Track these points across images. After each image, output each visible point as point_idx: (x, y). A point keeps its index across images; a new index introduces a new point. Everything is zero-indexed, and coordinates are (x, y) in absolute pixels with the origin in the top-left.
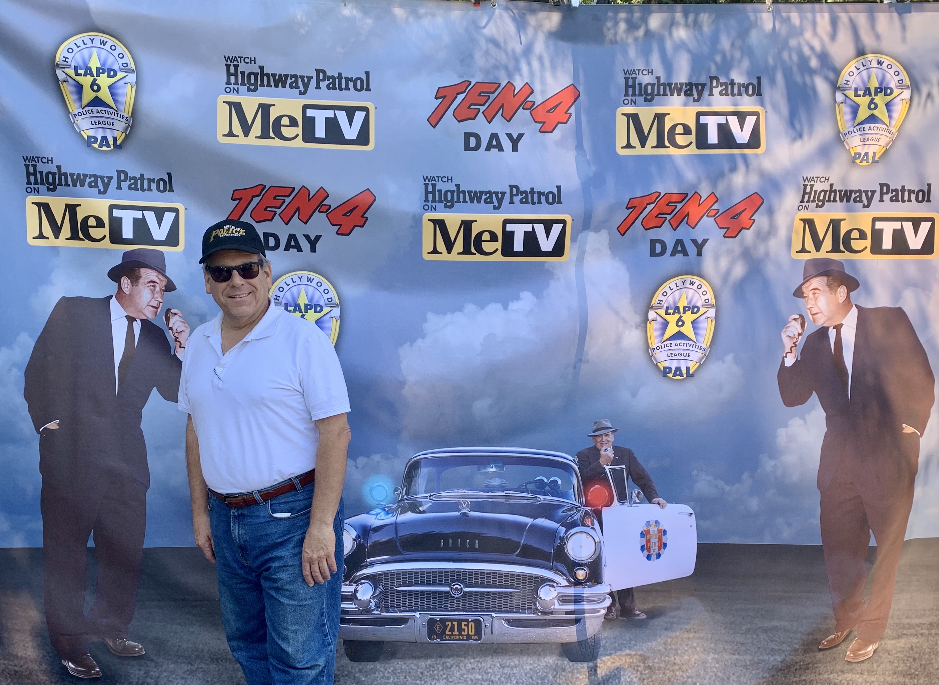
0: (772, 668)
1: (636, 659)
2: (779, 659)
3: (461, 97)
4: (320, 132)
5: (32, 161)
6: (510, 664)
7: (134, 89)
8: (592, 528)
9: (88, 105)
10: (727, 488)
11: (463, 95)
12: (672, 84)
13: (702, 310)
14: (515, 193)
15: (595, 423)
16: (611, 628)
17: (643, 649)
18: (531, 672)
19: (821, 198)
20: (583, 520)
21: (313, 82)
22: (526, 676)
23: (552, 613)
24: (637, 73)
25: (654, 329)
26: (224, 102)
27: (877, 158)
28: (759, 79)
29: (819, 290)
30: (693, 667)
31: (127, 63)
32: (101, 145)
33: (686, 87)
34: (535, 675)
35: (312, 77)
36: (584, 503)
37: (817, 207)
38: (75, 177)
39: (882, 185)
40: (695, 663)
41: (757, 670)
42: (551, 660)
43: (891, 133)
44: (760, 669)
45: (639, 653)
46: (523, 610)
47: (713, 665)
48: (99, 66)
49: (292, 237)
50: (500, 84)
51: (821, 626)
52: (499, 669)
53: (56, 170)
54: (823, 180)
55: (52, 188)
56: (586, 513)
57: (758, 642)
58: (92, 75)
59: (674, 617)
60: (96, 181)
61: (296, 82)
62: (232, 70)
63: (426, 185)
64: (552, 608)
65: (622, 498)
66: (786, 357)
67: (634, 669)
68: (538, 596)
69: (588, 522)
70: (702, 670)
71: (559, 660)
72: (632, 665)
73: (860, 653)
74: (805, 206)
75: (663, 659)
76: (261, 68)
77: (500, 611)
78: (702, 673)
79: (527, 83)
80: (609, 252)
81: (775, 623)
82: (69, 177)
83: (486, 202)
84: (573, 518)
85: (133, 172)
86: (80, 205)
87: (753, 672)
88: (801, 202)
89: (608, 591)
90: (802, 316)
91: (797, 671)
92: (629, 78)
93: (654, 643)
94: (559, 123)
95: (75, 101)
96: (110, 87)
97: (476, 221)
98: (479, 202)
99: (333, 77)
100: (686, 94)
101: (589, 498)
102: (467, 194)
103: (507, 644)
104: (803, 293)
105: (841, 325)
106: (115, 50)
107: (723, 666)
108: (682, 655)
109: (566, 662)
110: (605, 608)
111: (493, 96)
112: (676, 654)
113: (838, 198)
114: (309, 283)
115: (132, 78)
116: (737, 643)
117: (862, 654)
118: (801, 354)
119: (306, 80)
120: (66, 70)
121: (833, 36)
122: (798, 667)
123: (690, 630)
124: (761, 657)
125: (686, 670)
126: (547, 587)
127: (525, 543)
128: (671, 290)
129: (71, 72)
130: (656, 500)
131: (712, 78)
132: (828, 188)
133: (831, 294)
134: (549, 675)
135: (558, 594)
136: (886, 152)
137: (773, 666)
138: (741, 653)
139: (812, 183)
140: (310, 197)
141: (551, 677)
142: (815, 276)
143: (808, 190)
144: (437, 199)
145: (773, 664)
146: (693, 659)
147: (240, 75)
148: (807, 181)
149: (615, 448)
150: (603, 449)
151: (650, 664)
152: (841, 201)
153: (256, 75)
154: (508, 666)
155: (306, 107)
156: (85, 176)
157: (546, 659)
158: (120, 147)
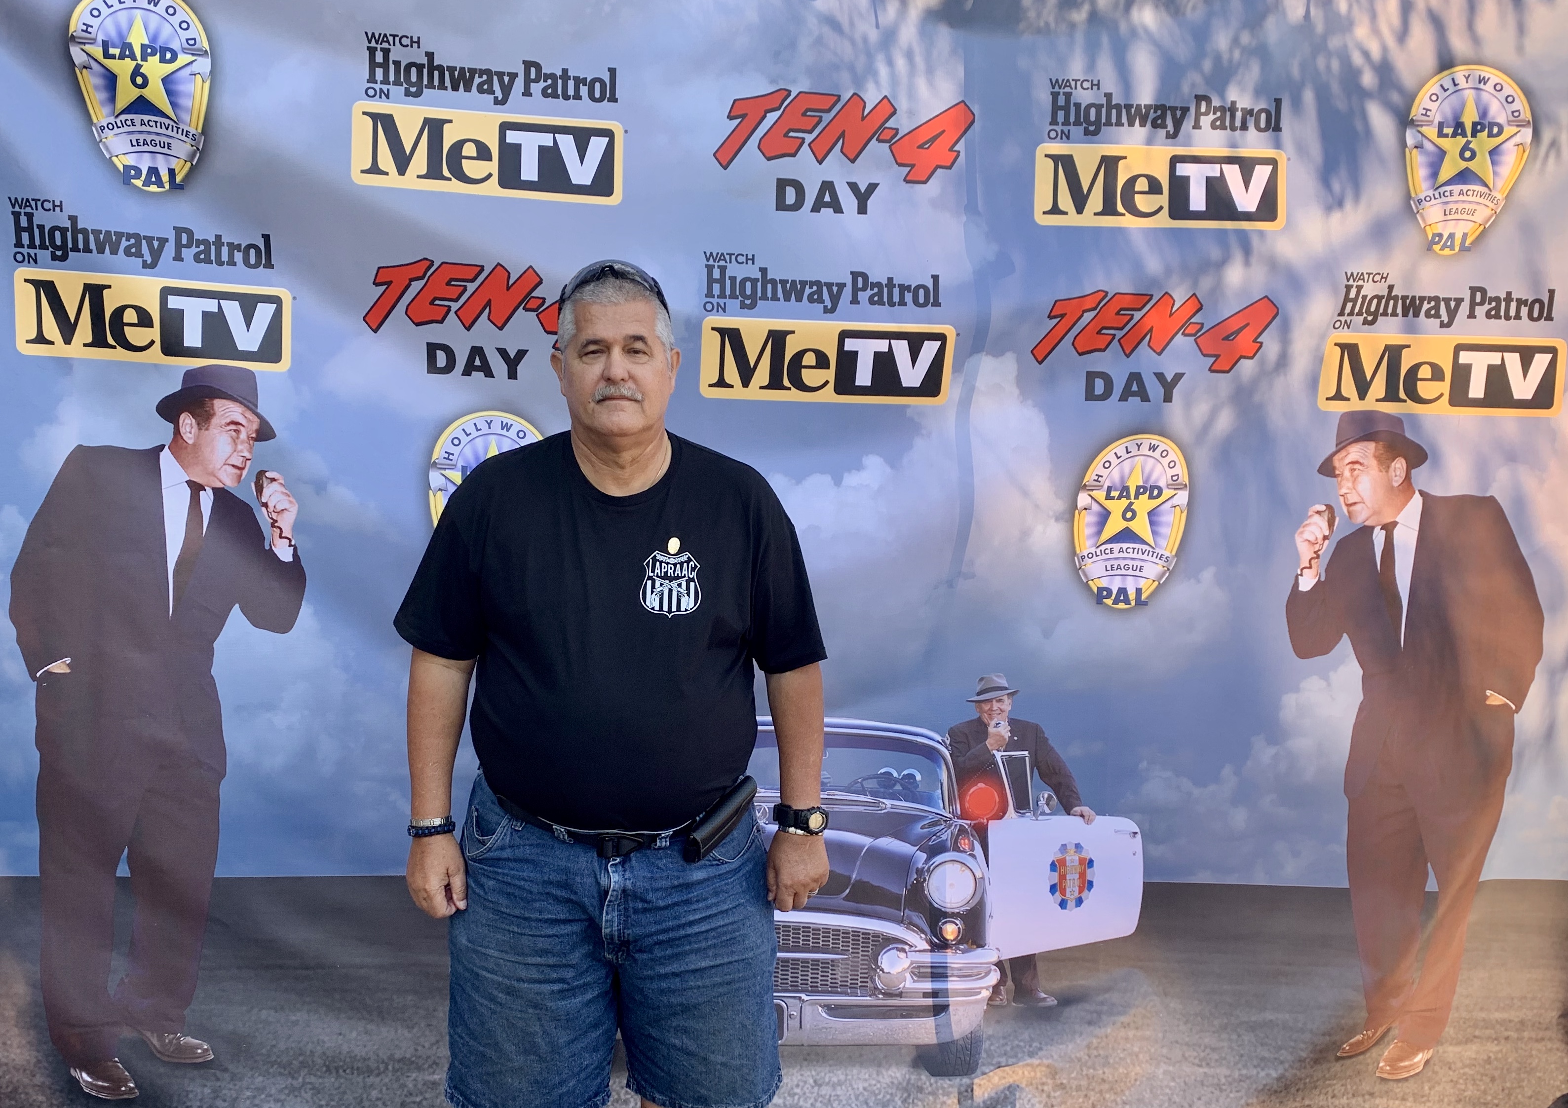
0: (1263, 1090)
1: (1041, 1072)
2: (1274, 1074)
3: (772, 117)
4: (530, 170)
5: (26, 206)
6: (830, 1080)
7: (207, 85)
8: (970, 855)
9: (123, 112)
10: (1196, 792)
11: (777, 114)
12: (1132, 106)
13: (1167, 493)
14: (860, 285)
15: (981, 679)
16: (998, 1022)
17: (1052, 1056)
18: (866, 1093)
19: (1373, 309)
20: (956, 842)
21: (519, 83)
22: (857, 1099)
23: (900, 995)
24: (1073, 86)
25: (1085, 523)
26: (364, 113)
27: (1468, 243)
28: (1278, 102)
29: (1361, 464)
30: (1132, 1086)
31: (195, 39)
32: (147, 183)
33: (1155, 112)
34: (873, 1098)
35: (516, 75)
36: (959, 813)
37: (1364, 324)
38: (102, 237)
39: (1473, 290)
40: (1136, 1080)
41: (1238, 1091)
42: (897, 1073)
43: (1495, 202)
44: (1243, 1091)
45: (1046, 1062)
46: (852, 988)
47: (1166, 1083)
48: (146, 42)
49: (477, 351)
50: (839, 97)
51: (1343, 1022)
52: (813, 1087)
53: (68, 224)
54: (1378, 278)
56: (962, 830)
57: (1239, 1046)
58: (134, 58)
59: (1102, 1003)
60: (138, 245)
61: (490, 82)
62: (379, 58)
63: (710, 268)
64: (901, 986)
65: (1022, 805)
66: (1301, 575)
67: (1037, 1088)
68: (879, 967)
69: (964, 844)
70: (1148, 1091)
71: (912, 1073)
72: (1034, 1082)
73: (1402, 1064)
74: (1346, 322)
75: (1084, 1073)
76: (430, 56)
77: (814, 991)
78: (1147, 1096)
79: (886, 97)
80: (1016, 392)
81: (1269, 1016)
82: (91, 237)
83: (811, 300)
84: (939, 837)
85: (204, 231)
86: (109, 287)
87: (1232, 1095)
88: (1339, 315)
89: (995, 959)
90: (1329, 508)
91: (1300, 1092)
92: (1059, 93)
93: (1070, 1046)
94: (938, 167)
95: (102, 104)
96: (166, 81)
97: (793, 332)
98: (799, 299)
99: (553, 76)
100: (1155, 125)
101: (967, 805)
102: (779, 286)
103: (826, 1046)
104: (1334, 468)
105: (1395, 524)
106: (174, 14)
107: (1182, 1084)
108: (1117, 1066)
109: (924, 1076)
110: (989, 986)
111: (827, 118)
112: (1106, 1064)
113: (1399, 310)
114: (504, 432)
115: (204, 65)
116: (1206, 1047)
117: (1405, 1067)
118: (1326, 570)
119: (506, 79)
120: (87, 47)
121: (1403, 35)
122: (1302, 1086)
123: (1128, 1024)
124: (1244, 1072)
125: (1122, 1091)
126: (894, 951)
127: (858, 878)
128: (1118, 458)
129: (97, 51)
130: (1077, 809)
131: (1199, 98)
132: (1385, 293)
133: (1381, 471)
134: (897, 1099)
135: (912, 963)
136: (1483, 235)
137: (1265, 1085)
138: (1212, 1064)
139: (1361, 283)
140: (511, 283)
141: (899, 1103)
142: (1357, 441)
143: (1352, 295)
144: (728, 292)
145: (1264, 1082)
146: (1133, 1073)
147: (392, 67)
148: (1351, 279)
149: (1012, 722)
150: (993, 723)
151: (1065, 1081)
152: (1405, 315)
153: (420, 67)
154: (828, 1084)
155: (505, 127)
156: (119, 235)
157: (890, 1072)
158: (181, 187)
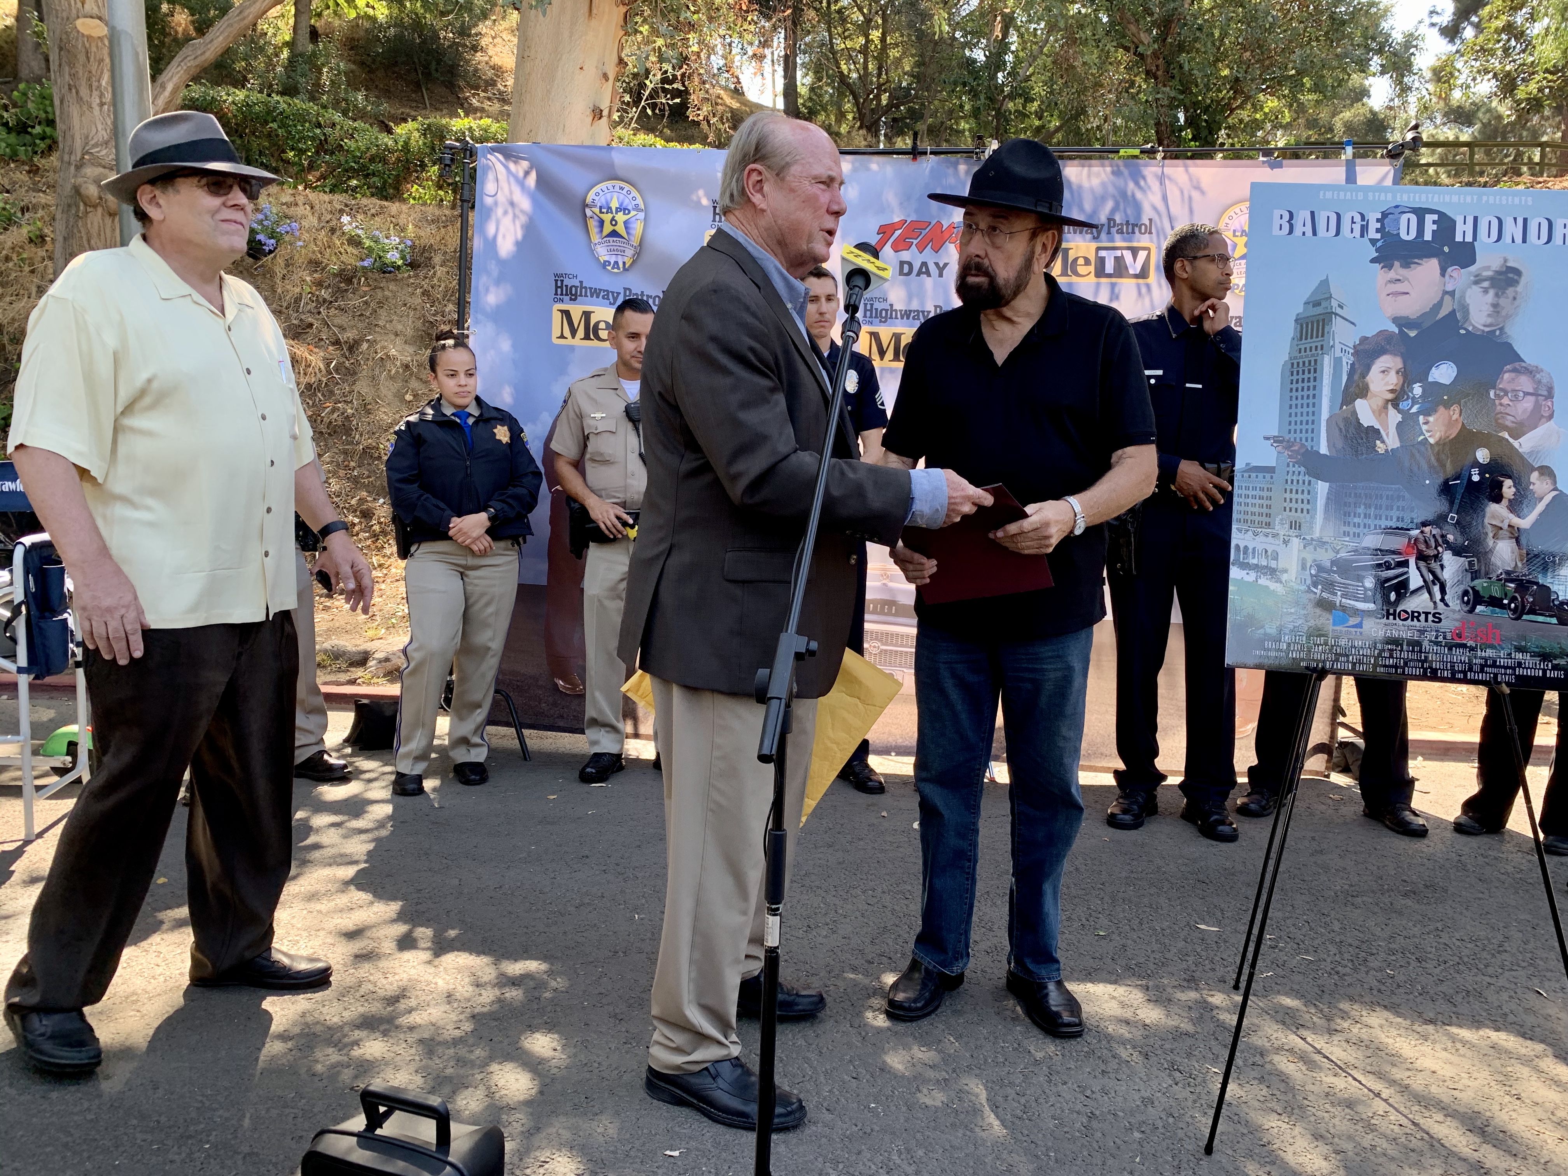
5: (561, 278)
7: (642, 224)
9: (608, 236)
11: (899, 232)
31: (638, 205)
32: (613, 268)
38: (592, 290)
48: (618, 206)
50: (930, 222)
53: (578, 284)
55: (574, 298)
58: (612, 213)
60: (608, 295)
62: (718, 211)
63: (865, 305)
82: (588, 290)
83: (914, 319)
86: (594, 312)
95: (596, 233)
96: (625, 223)
97: (904, 334)
100: (1087, 233)
102: (899, 313)
106: (630, 194)
111: (924, 232)
115: (641, 215)
120: (593, 209)
129: (597, 210)
131: (1109, 220)
144: (874, 315)
156: (600, 290)
158: (627, 270)
